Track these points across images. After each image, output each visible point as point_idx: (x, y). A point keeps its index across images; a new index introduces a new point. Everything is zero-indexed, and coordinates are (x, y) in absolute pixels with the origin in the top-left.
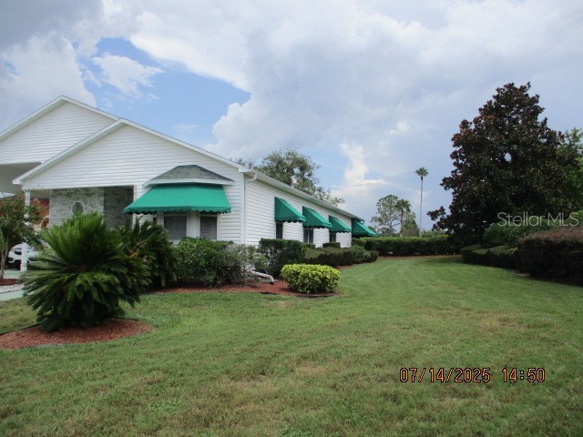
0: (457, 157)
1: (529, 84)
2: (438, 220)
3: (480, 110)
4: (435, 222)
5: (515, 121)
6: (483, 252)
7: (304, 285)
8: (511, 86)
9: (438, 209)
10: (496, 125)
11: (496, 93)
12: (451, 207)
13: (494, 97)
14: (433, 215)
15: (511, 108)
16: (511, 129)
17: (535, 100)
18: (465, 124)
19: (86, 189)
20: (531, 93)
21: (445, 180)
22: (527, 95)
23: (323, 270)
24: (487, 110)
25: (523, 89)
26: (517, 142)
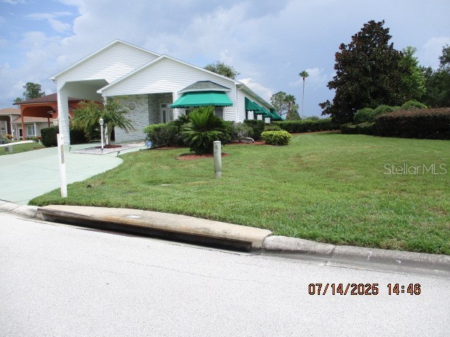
0: (338, 69)
1: (383, 21)
2: (325, 108)
3: (353, 37)
4: (323, 110)
5: (374, 46)
6: (354, 126)
7: (275, 141)
8: (372, 22)
9: (326, 101)
10: (363, 47)
11: (363, 27)
12: (334, 100)
13: (362, 29)
14: (323, 105)
15: (372, 37)
16: (371, 51)
17: (387, 30)
18: (343, 46)
19: (137, 95)
20: (384, 27)
21: (330, 83)
22: (382, 28)
23: (284, 133)
24: (357, 38)
25: (380, 23)
26: (375, 60)
